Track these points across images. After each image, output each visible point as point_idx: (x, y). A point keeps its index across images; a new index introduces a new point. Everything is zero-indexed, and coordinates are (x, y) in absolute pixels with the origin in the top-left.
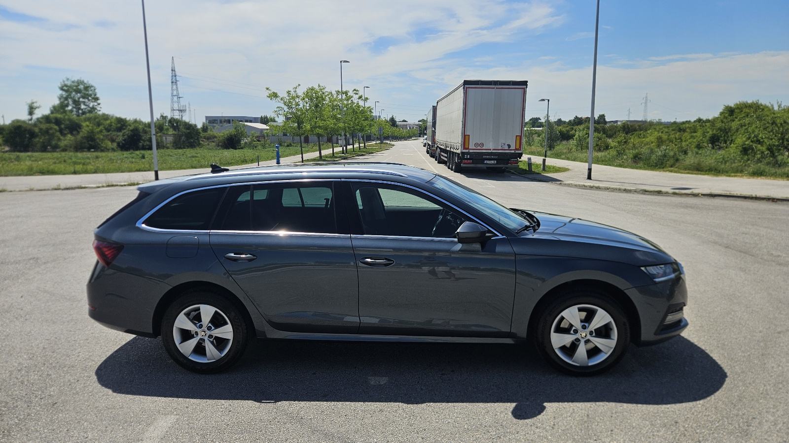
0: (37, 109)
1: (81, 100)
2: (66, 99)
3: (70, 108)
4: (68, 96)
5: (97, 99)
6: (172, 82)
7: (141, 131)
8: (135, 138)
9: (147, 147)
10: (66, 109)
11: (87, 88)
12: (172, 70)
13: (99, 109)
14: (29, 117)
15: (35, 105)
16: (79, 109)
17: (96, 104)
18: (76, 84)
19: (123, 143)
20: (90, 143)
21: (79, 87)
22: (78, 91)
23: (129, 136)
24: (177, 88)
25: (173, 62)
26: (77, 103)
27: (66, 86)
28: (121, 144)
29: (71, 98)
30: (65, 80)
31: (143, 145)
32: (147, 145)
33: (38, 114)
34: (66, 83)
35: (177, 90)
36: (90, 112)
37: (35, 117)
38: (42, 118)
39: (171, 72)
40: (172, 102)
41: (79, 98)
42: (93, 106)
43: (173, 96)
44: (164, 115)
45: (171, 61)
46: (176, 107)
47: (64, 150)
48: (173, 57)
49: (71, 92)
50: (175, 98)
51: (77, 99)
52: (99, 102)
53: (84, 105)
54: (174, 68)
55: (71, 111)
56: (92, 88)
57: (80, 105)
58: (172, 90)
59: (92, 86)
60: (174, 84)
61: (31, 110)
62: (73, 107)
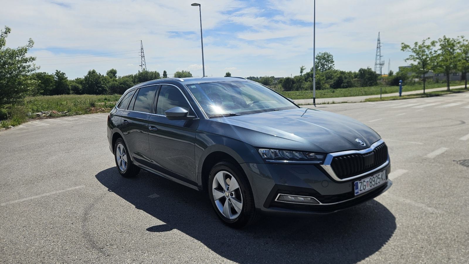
0: (304, 70)
1: (325, 63)
2: (318, 63)
3: (319, 68)
4: (319, 62)
5: (333, 62)
6: (377, 48)
7: (343, 78)
8: (339, 81)
9: (345, 87)
10: (318, 69)
11: (328, 57)
12: (378, 40)
13: (333, 67)
14: (301, 74)
15: (304, 68)
16: (324, 68)
17: (332, 65)
18: (323, 55)
19: (333, 85)
20: (318, 85)
21: (325, 56)
22: (324, 58)
23: (336, 81)
24: (380, 50)
25: (379, 35)
26: (323, 65)
27: (319, 56)
28: (332, 85)
29: (320, 63)
30: (318, 53)
31: (343, 86)
32: (345, 85)
33: (305, 72)
34: (319, 55)
35: (380, 52)
36: (329, 69)
37: (303, 74)
38: (306, 74)
39: (377, 41)
40: (376, 59)
41: (324, 63)
42: (331, 66)
43: (377, 55)
44: (369, 68)
45: (378, 35)
46: (378, 62)
47: (306, 90)
48: (379, 32)
49: (321, 60)
50: (378, 57)
51: (323, 63)
52: (334, 63)
53: (327, 66)
54: (380, 39)
55: (320, 69)
56: (331, 56)
57: (325, 66)
58: (377, 52)
59: (331, 55)
60: (378, 48)
61: (302, 70)
62: (321, 68)
